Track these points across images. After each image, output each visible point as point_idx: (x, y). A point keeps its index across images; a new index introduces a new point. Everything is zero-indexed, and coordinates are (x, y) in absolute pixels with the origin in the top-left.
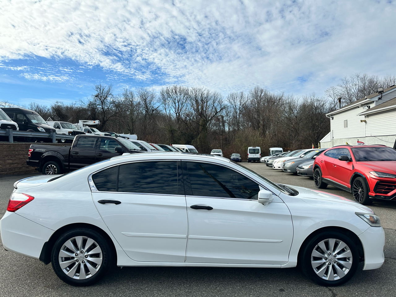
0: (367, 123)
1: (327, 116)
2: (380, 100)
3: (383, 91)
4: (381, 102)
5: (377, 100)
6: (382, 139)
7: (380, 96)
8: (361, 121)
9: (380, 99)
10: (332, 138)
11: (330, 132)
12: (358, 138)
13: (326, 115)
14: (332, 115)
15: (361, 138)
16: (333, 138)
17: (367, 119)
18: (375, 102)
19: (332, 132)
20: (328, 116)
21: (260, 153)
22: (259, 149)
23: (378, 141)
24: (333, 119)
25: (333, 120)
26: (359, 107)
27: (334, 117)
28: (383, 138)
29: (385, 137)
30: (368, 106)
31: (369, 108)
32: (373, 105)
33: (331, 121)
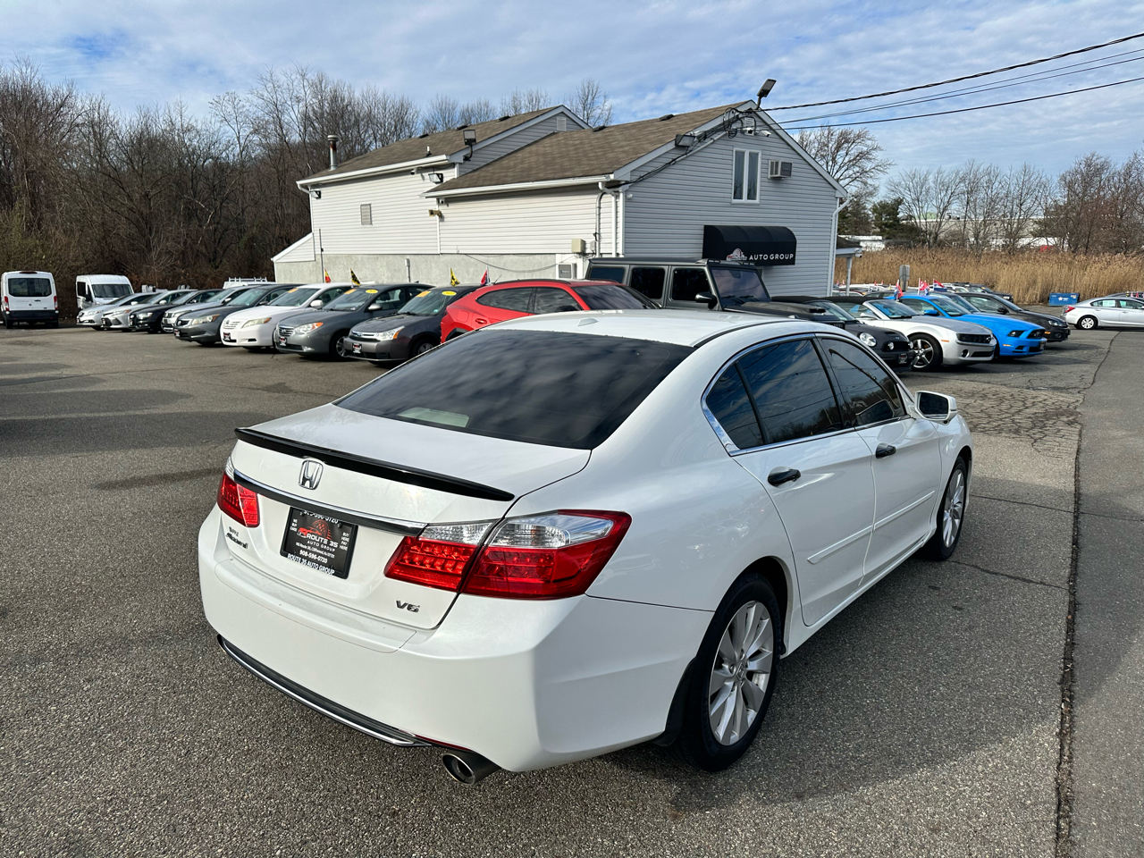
0: (445, 220)
1: (302, 185)
2: (467, 162)
3: (474, 140)
4: (469, 166)
5: (462, 161)
6: (488, 261)
7: (468, 152)
8: (432, 213)
9: (466, 159)
10: (319, 252)
11: (310, 236)
12: (408, 257)
13: (299, 183)
14: (316, 185)
15: (416, 257)
16: (322, 250)
17: (443, 209)
18: (457, 166)
19: (317, 235)
20: (305, 186)
21: (54, 293)
22: (48, 280)
23: (476, 265)
24: (320, 197)
25: (319, 201)
26: (413, 174)
27: (324, 191)
28: (491, 259)
29: (497, 257)
30: (438, 175)
31: (442, 179)
32: (452, 174)
33: (313, 201)
